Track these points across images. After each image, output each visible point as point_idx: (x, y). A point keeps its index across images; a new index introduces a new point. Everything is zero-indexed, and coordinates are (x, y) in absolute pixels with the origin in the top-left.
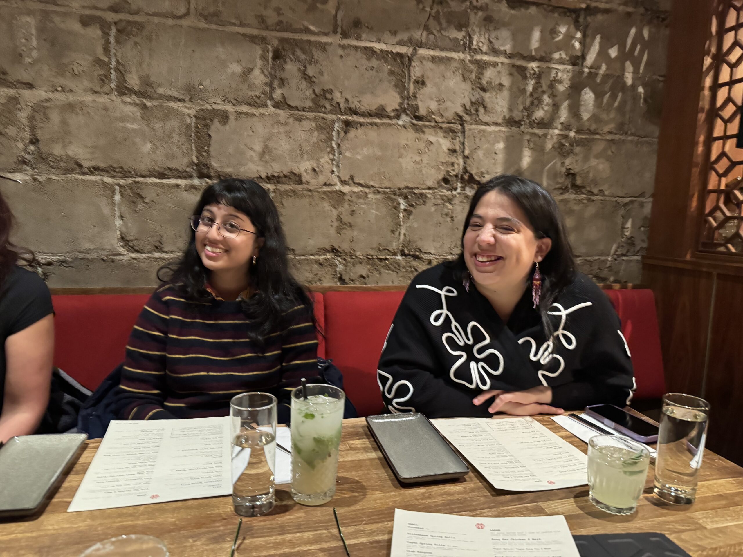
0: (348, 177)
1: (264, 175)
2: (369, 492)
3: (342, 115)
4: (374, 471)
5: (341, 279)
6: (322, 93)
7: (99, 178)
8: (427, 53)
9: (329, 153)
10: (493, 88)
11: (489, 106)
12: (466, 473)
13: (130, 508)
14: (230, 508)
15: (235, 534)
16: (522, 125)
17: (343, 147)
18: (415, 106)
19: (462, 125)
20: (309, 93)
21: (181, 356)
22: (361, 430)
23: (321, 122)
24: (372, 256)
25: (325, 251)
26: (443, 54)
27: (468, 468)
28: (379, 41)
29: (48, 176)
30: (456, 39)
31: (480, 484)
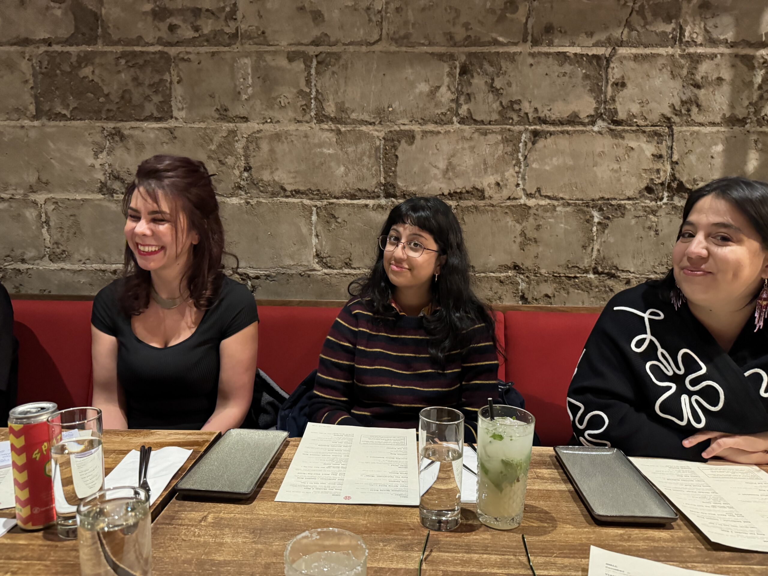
0: (535, 189)
1: (446, 193)
2: (560, 525)
3: (530, 125)
4: (564, 504)
5: (523, 298)
6: (509, 105)
7: (299, 200)
8: (629, 52)
9: (514, 166)
10: (710, 84)
11: (704, 104)
12: (674, 520)
13: (327, 506)
14: (416, 520)
15: (423, 545)
16: (746, 124)
17: (531, 158)
18: (613, 110)
19: (670, 128)
20: (496, 106)
21: (368, 367)
22: (548, 459)
23: (507, 135)
24: (559, 274)
25: (507, 268)
26: (648, 51)
27: (677, 515)
28: (573, 44)
29: (258, 199)
30: (664, 33)
31: (692, 534)
